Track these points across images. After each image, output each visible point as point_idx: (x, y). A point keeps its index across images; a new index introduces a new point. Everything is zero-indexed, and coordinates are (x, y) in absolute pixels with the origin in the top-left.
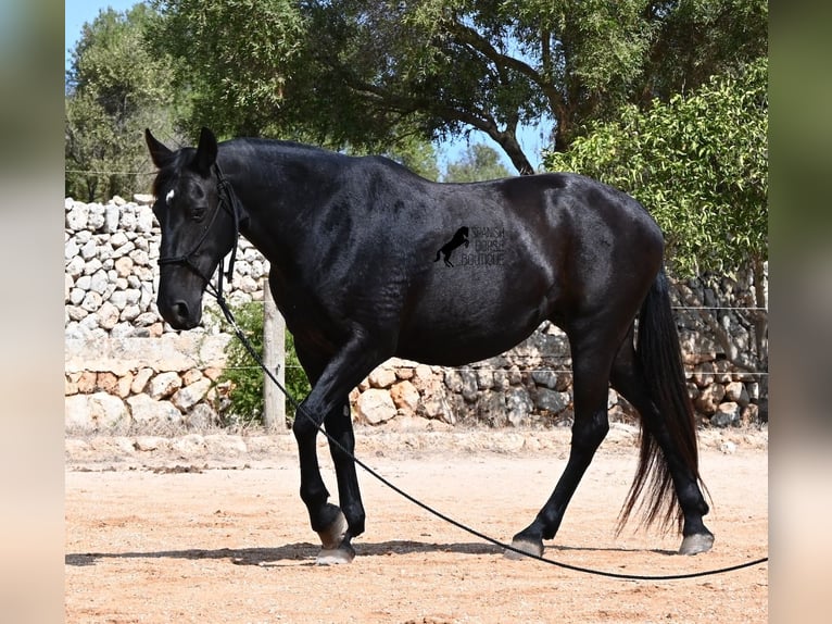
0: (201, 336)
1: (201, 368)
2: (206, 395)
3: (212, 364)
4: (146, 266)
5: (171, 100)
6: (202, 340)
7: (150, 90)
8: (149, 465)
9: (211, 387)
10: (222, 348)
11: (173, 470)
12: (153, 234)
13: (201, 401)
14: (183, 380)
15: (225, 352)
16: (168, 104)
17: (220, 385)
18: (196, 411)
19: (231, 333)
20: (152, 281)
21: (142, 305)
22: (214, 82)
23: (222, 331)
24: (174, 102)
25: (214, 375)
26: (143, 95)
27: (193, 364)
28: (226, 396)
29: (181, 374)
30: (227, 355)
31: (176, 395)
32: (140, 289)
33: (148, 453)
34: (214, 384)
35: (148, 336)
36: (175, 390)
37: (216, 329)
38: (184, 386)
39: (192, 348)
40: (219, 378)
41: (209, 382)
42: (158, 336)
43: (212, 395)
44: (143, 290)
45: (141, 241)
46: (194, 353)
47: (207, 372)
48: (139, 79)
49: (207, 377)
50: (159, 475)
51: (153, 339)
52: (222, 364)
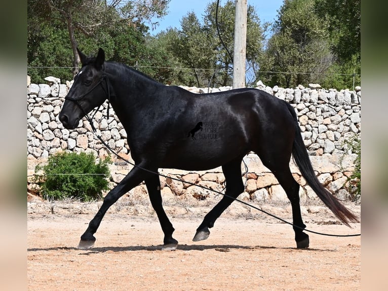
0: (342, 155)
1: (342, 171)
2: (344, 184)
3: (348, 169)
4: (315, 120)
5: (328, 35)
6: (343, 157)
7: (318, 31)
8: (315, 220)
9: (347, 181)
10: (352, 162)
11: (327, 223)
12: (318, 104)
13: (342, 188)
14: (333, 177)
15: (354, 163)
16: (327, 37)
17: (352, 180)
18: (340, 193)
19: (357, 154)
20: (318, 127)
21: (312, 140)
22: (351, 28)
23: (353, 153)
24: (330, 36)
25: (349, 175)
26: (314, 33)
27: (338, 169)
28: (355, 185)
29: (332, 174)
30: (355, 165)
31: (329, 185)
32: (312, 131)
33: (315, 215)
34: (349, 179)
35: (316, 155)
36: (329, 182)
37: (350, 152)
38: (333, 180)
39: (338, 161)
40: (352, 176)
41: (346, 178)
42: (321, 155)
43: (347, 185)
44: (313, 131)
45: (313, 107)
46: (339, 164)
47: (345, 173)
48: (312, 26)
49: (345, 176)
50: (320, 226)
51: (318, 157)
52: (353, 169)
